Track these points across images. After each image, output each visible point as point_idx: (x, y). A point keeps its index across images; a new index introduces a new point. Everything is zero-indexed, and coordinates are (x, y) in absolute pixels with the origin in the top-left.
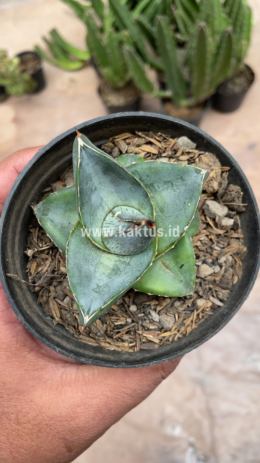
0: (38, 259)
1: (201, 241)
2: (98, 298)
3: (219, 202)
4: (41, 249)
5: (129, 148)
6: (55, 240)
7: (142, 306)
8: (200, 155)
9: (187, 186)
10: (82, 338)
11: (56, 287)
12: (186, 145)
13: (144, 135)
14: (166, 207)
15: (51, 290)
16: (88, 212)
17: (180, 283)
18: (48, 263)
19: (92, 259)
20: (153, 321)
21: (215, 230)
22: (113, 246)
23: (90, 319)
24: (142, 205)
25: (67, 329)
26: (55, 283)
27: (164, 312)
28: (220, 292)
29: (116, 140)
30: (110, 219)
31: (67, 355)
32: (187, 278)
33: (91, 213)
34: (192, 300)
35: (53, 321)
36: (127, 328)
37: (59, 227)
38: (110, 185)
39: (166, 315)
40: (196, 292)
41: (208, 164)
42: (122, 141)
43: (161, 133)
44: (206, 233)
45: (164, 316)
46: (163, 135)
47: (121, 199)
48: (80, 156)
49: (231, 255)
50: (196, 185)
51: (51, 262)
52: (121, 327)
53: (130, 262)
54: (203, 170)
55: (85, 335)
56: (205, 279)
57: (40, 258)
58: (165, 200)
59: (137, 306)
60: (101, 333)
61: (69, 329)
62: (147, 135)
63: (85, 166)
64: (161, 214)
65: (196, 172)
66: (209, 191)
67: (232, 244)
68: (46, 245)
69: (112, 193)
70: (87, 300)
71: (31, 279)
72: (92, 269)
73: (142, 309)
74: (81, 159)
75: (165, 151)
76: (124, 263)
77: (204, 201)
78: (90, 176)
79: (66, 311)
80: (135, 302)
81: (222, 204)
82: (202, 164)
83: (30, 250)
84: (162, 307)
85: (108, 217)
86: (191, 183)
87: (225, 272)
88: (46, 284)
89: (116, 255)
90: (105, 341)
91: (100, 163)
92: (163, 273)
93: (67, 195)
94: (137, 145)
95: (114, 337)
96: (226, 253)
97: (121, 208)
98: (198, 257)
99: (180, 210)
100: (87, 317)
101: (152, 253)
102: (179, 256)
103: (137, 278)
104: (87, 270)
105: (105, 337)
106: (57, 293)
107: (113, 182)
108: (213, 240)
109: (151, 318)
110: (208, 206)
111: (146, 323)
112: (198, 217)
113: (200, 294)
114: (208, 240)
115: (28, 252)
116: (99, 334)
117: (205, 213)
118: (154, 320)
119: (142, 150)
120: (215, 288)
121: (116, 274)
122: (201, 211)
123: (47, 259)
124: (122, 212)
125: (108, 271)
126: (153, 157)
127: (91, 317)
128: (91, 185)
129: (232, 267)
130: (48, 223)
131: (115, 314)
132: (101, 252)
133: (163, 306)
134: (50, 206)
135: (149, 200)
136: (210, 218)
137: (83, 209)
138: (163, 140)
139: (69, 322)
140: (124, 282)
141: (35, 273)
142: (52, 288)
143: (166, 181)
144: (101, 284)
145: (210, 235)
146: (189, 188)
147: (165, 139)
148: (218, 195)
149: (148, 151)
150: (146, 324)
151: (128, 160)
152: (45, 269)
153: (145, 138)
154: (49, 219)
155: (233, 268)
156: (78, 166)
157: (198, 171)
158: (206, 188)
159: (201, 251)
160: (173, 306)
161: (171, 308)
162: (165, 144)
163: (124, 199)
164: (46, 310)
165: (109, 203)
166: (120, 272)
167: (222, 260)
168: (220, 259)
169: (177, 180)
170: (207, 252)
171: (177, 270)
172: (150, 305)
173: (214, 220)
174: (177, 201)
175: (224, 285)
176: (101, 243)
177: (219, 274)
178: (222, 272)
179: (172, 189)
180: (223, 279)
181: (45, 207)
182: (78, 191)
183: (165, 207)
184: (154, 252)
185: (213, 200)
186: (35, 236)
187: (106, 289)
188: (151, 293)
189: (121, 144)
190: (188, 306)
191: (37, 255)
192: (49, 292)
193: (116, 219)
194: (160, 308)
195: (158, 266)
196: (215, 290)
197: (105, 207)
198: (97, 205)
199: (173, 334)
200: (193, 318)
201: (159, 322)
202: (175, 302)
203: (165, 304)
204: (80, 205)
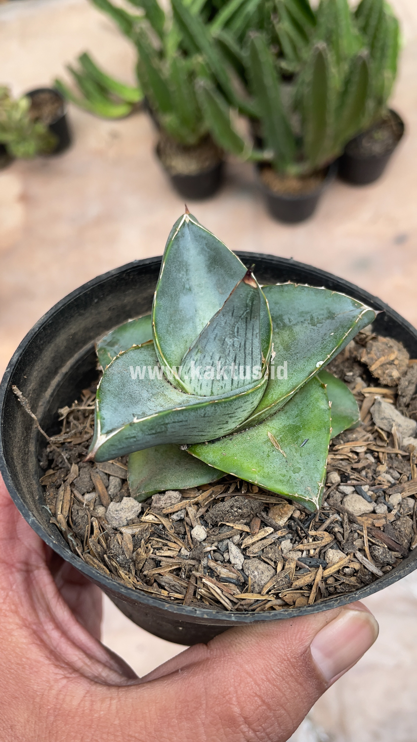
1: (357, 454)
15: (72, 470)
17: (294, 472)
25: (69, 536)
27: (255, 553)
28: (379, 546)
32: (311, 464)
33: (173, 319)
48: (180, 229)
50: (349, 317)
58: (296, 337)
59: (208, 528)
66: (384, 380)
72: (145, 395)
74: (180, 233)
78: (187, 266)
81: (407, 414)
84: (254, 540)
86: (342, 317)
87: (397, 519)
91: (206, 249)
92: (269, 450)
98: (344, 477)
100: (104, 437)
104: (137, 392)
106: (79, 476)
109: (227, 559)
117: (374, 419)
118: (234, 561)
127: (110, 436)
128: (185, 278)
136: (382, 430)
142: (74, 467)
145: (378, 452)
148: (400, 392)
158: (378, 374)
159: (355, 470)
164: (49, 497)
171: (294, 450)
174: (314, 335)
178: (391, 517)
180: (390, 527)
185: (392, 405)
192: (68, 473)
194: (251, 540)
195: (263, 438)
196: (369, 541)
197: (198, 327)
198: (187, 317)
199: (264, 599)
200: (314, 580)
201: (242, 570)
202: (284, 539)
203: (261, 534)
204: (158, 289)
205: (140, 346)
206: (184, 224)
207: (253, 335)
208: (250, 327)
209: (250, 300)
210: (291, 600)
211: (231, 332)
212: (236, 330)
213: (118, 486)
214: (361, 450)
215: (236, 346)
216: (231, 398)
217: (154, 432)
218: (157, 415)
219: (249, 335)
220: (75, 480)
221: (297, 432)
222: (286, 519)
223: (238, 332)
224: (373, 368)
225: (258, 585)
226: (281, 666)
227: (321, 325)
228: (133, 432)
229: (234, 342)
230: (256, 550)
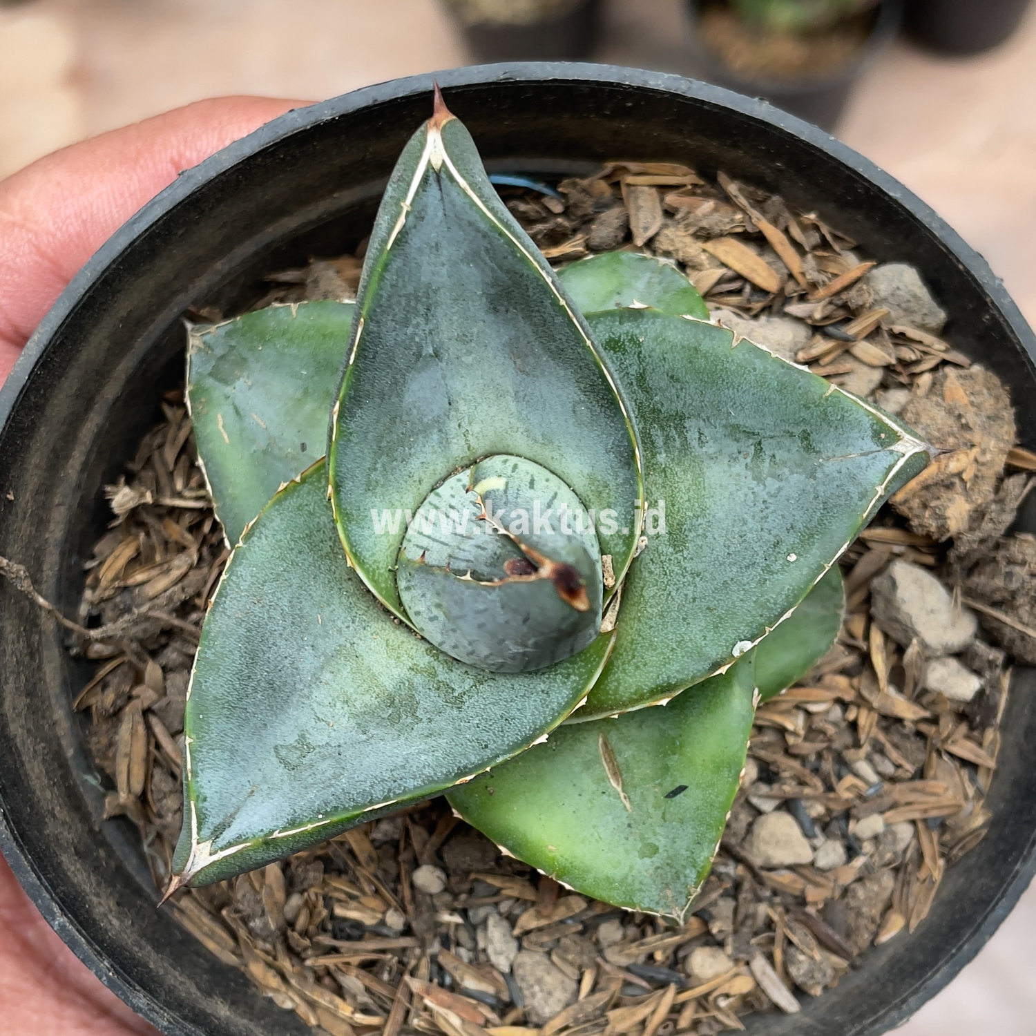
0: (148, 534)
1: (809, 714)
2: (280, 792)
3: (950, 588)
4: (169, 501)
5: (666, 231)
6: (220, 491)
7: (466, 886)
8: (945, 363)
9: (815, 478)
10: (188, 911)
11: (172, 670)
12: (903, 305)
13: (747, 197)
14: (701, 531)
15: (147, 677)
16: (370, 436)
17: (642, 856)
18: (180, 564)
19: (323, 625)
20: (488, 960)
21: (887, 696)
22: (422, 608)
23: (214, 863)
24: (601, 489)
25: (146, 848)
26: (175, 655)
27: (542, 945)
28: (803, 953)
29: (630, 179)
30: (453, 496)
31: (89, 956)
32: (682, 845)
33: (384, 444)
34: (677, 939)
35: (107, 800)
36: (372, 945)
37: (255, 448)
38: (500, 359)
39: (545, 960)
40: (704, 916)
41: (960, 416)
42: (654, 190)
43: (821, 216)
44: (841, 690)
45: (537, 957)
46: (825, 230)
47: (527, 431)
48: (411, 205)
49: (913, 822)
50: (852, 489)
51: (191, 567)
52: (356, 933)
53: (466, 697)
54: (907, 437)
55: (206, 904)
56: (764, 874)
57: (158, 532)
58: (708, 502)
59: (448, 876)
60: (266, 924)
61: (154, 853)
62: (759, 204)
63: (420, 250)
64: (671, 550)
65: (876, 435)
66: (921, 525)
67: (935, 778)
68: (194, 494)
69: (500, 395)
70: (233, 783)
71: (92, 603)
72: (308, 662)
73: (463, 897)
74: (411, 218)
75: (809, 297)
76: (443, 688)
77: (886, 557)
78: (428, 298)
79: (170, 779)
80: (445, 856)
81: (960, 599)
82: (938, 404)
83: (126, 490)
84: (543, 922)
85: (452, 481)
86: (836, 474)
87: (860, 880)
88: (134, 645)
89: (428, 646)
90: (270, 959)
91: (487, 259)
92: (594, 787)
93: (332, 334)
94: (702, 228)
95: (308, 963)
96: (894, 806)
97: (515, 467)
98: (768, 775)
99: (747, 567)
100: (206, 846)
101: (566, 692)
102: (681, 746)
103: (462, 772)
104: (287, 662)
105: (274, 947)
106: (165, 694)
107: (515, 350)
108: (861, 731)
109: (481, 945)
110: (894, 585)
111: (458, 957)
112: (837, 616)
113: (715, 931)
114: (844, 725)
115: (116, 493)
116: (256, 924)
117: (873, 610)
118: (494, 959)
119: (713, 257)
120: (791, 929)
121: (394, 720)
122: (859, 596)
123: (182, 549)
124: (507, 484)
125: (367, 698)
126: (749, 301)
127: (220, 855)
128: (421, 333)
129: (896, 870)
130: (219, 416)
131: (350, 872)
132: (373, 612)
133: (548, 917)
134: (252, 349)
135: (632, 478)
136: (886, 637)
137: (353, 415)
138: (815, 248)
139: (165, 827)
140: (403, 767)
141: (116, 584)
142: (152, 670)
143: (738, 427)
144: (318, 738)
145: (859, 706)
146: (821, 488)
147: (824, 244)
148: (952, 555)
149: (739, 267)
150: (456, 962)
151: (637, 278)
152: (162, 583)
153: (744, 211)
154: (230, 401)
155: (901, 876)
156: (385, 241)
157: (883, 436)
158: (910, 509)
159: (795, 756)
160: (587, 935)
161: (577, 938)
162: (818, 264)
163: (539, 438)
164: (98, 746)
165: (476, 428)
166: (409, 720)
167: (868, 825)
168: (858, 820)
169: (783, 439)
170: (816, 771)
171: (651, 799)
172: (497, 892)
173: (900, 650)
174: (751, 523)
175: (830, 932)
176: (387, 574)
177: (827, 878)
178: (848, 876)
179: (752, 469)
180: (839, 907)
181: (232, 348)
182: (354, 341)
183: (696, 531)
184: (576, 695)
185: (928, 568)
186: (175, 439)
187: (324, 765)
188: (510, 849)
189: (641, 203)
190: (651, 957)
191: (149, 520)
192: (138, 679)
193: (474, 504)
194: (534, 922)
197: (455, 441)
198: (425, 421)
200: (654, 1012)
201: (511, 975)
202: (605, 919)
203: (559, 913)
204: (344, 396)
205: (298, 479)
206: (425, 180)
214: (819, 708)
225: (538, 1015)
230: (544, 938)
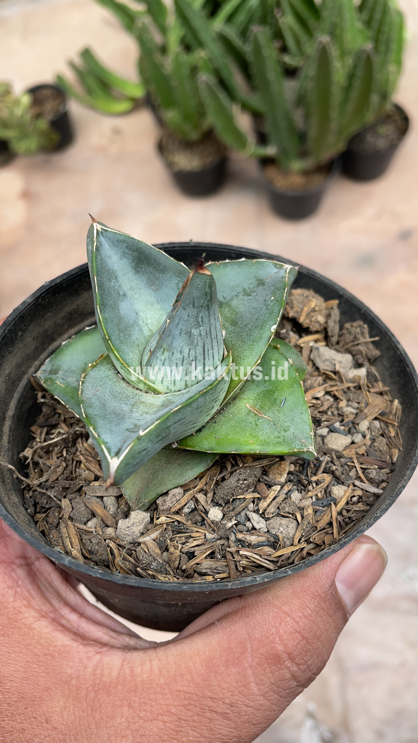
1: (318, 399)
6: (67, 401)
14: (240, 317)
15: (63, 507)
17: (286, 431)
19: (126, 398)
20: (256, 530)
23: (121, 461)
26: (71, 495)
28: (370, 469)
33: (120, 327)
36: (207, 546)
37: (74, 385)
48: (96, 238)
50: (278, 279)
58: (237, 310)
59: (222, 508)
70: (116, 439)
74: (98, 243)
77: (309, 347)
78: (114, 274)
80: (217, 501)
84: (268, 502)
87: (373, 442)
91: (128, 251)
92: (253, 419)
98: (317, 422)
100: (115, 459)
106: (73, 509)
107: (151, 283)
108: (339, 397)
109: (251, 527)
117: (317, 365)
127: (122, 457)
128: (116, 285)
129: (382, 435)
130: (57, 382)
134: (61, 360)
142: (64, 502)
145: (333, 391)
154: (59, 377)
155: (385, 436)
156: (93, 250)
164: (54, 539)
165: (149, 321)
167: (363, 425)
168: (358, 425)
171: (276, 412)
172: (244, 499)
174: (254, 304)
178: (368, 442)
181: (53, 365)
182: (95, 285)
185: (324, 346)
190: (317, 497)
194: (265, 503)
195: (243, 412)
196: (362, 468)
197: (144, 328)
198: (131, 322)
199: (298, 548)
200: (332, 517)
201: (268, 531)
202: (291, 492)
203: (272, 494)
204: (99, 303)
205: (95, 364)
206: (98, 233)
207: (215, 320)
208: (212, 313)
209: (208, 288)
210: (321, 541)
211: (196, 323)
212: (200, 320)
213: (115, 504)
214: (320, 394)
215: (203, 334)
216: (215, 384)
217: (160, 438)
218: (158, 421)
219: (212, 321)
220: (72, 514)
221: (272, 395)
222: (285, 475)
223: (202, 321)
224: (302, 319)
225: (288, 539)
226: (314, 602)
227: (255, 293)
228: (144, 445)
229: (200, 332)
230: (273, 510)
